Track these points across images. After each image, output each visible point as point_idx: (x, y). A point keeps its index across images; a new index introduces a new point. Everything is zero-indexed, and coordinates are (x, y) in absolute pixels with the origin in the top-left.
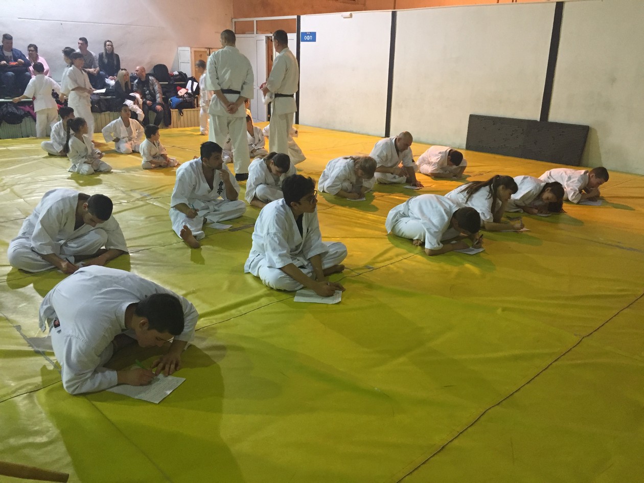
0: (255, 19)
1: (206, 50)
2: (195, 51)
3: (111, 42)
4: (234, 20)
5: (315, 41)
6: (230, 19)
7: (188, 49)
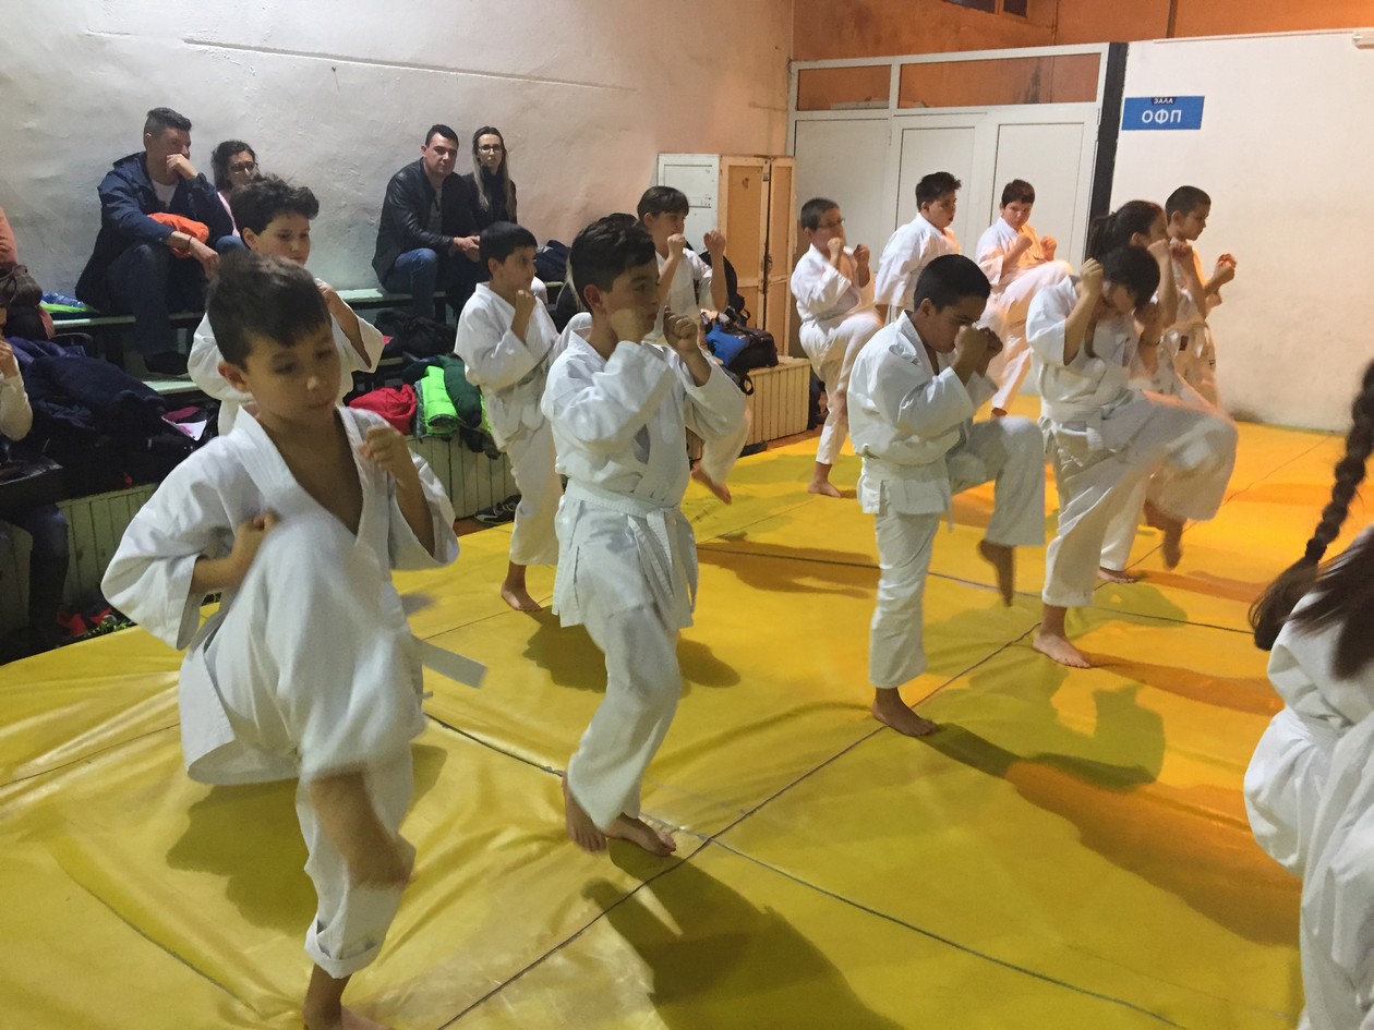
0: (896, 62)
1: (762, 161)
2: (731, 167)
3: (495, 132)
4: (796, 67)
5: (1198, 126)
6: (785, 62)
7: (714, 160)
